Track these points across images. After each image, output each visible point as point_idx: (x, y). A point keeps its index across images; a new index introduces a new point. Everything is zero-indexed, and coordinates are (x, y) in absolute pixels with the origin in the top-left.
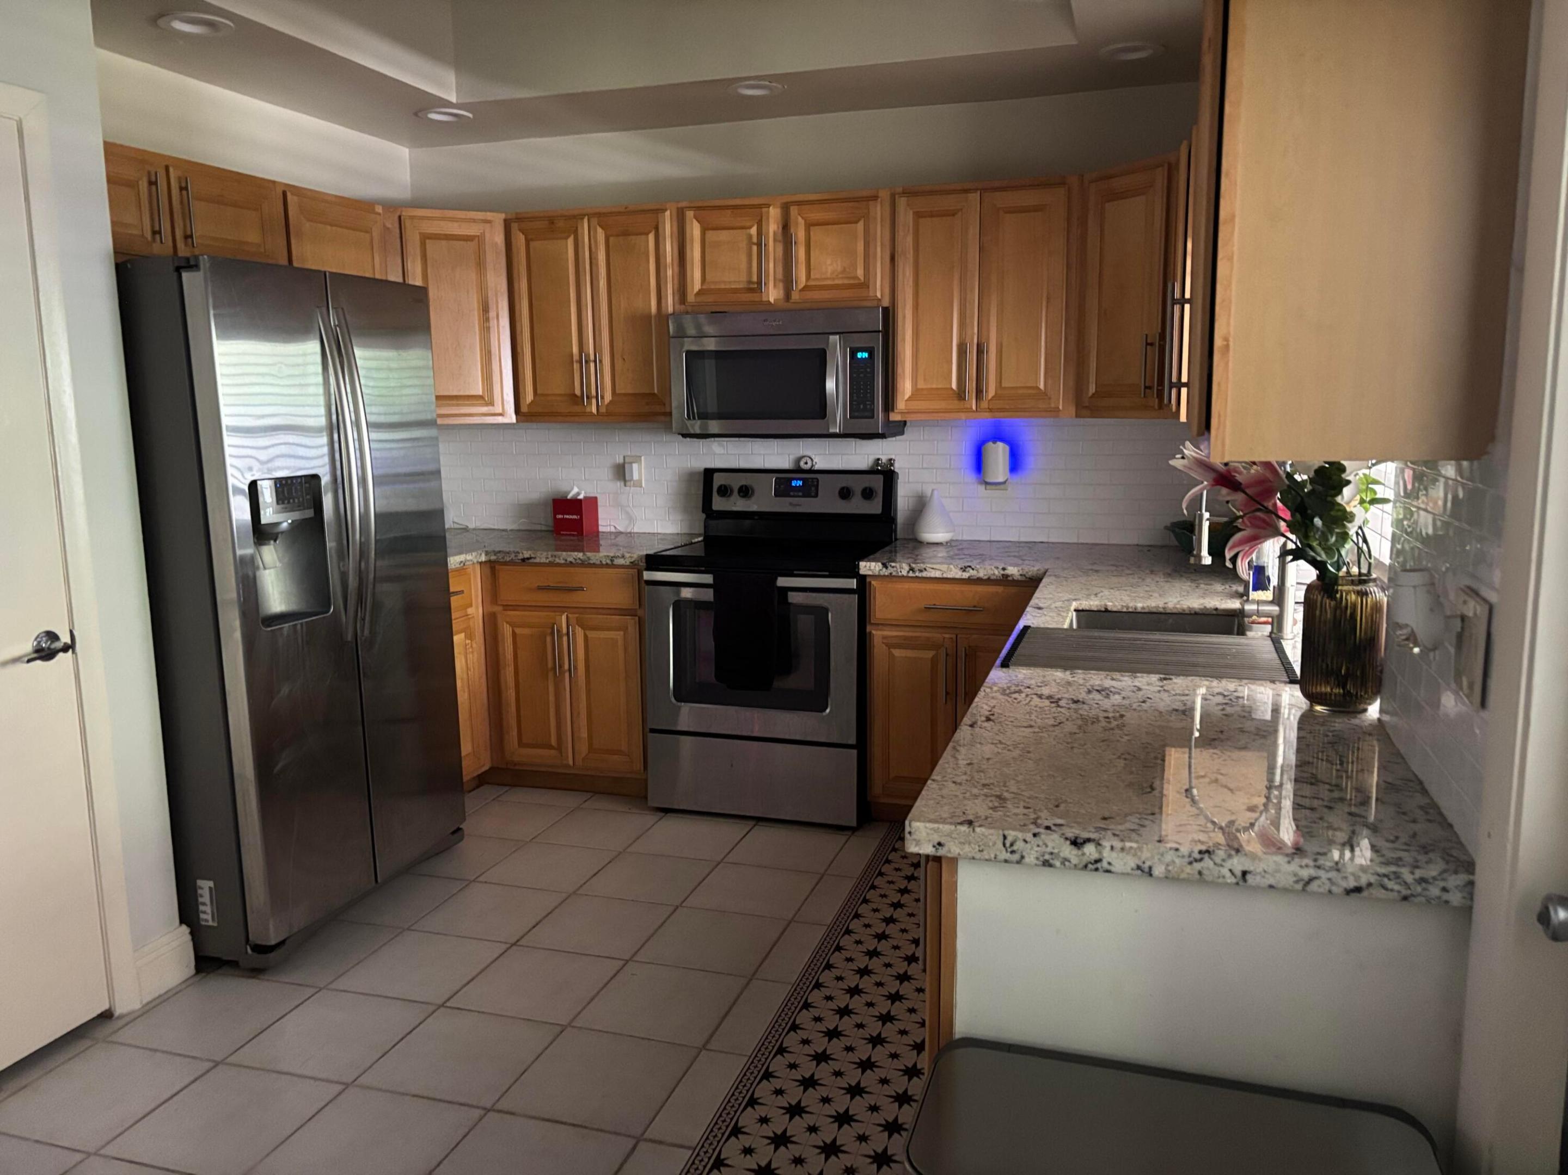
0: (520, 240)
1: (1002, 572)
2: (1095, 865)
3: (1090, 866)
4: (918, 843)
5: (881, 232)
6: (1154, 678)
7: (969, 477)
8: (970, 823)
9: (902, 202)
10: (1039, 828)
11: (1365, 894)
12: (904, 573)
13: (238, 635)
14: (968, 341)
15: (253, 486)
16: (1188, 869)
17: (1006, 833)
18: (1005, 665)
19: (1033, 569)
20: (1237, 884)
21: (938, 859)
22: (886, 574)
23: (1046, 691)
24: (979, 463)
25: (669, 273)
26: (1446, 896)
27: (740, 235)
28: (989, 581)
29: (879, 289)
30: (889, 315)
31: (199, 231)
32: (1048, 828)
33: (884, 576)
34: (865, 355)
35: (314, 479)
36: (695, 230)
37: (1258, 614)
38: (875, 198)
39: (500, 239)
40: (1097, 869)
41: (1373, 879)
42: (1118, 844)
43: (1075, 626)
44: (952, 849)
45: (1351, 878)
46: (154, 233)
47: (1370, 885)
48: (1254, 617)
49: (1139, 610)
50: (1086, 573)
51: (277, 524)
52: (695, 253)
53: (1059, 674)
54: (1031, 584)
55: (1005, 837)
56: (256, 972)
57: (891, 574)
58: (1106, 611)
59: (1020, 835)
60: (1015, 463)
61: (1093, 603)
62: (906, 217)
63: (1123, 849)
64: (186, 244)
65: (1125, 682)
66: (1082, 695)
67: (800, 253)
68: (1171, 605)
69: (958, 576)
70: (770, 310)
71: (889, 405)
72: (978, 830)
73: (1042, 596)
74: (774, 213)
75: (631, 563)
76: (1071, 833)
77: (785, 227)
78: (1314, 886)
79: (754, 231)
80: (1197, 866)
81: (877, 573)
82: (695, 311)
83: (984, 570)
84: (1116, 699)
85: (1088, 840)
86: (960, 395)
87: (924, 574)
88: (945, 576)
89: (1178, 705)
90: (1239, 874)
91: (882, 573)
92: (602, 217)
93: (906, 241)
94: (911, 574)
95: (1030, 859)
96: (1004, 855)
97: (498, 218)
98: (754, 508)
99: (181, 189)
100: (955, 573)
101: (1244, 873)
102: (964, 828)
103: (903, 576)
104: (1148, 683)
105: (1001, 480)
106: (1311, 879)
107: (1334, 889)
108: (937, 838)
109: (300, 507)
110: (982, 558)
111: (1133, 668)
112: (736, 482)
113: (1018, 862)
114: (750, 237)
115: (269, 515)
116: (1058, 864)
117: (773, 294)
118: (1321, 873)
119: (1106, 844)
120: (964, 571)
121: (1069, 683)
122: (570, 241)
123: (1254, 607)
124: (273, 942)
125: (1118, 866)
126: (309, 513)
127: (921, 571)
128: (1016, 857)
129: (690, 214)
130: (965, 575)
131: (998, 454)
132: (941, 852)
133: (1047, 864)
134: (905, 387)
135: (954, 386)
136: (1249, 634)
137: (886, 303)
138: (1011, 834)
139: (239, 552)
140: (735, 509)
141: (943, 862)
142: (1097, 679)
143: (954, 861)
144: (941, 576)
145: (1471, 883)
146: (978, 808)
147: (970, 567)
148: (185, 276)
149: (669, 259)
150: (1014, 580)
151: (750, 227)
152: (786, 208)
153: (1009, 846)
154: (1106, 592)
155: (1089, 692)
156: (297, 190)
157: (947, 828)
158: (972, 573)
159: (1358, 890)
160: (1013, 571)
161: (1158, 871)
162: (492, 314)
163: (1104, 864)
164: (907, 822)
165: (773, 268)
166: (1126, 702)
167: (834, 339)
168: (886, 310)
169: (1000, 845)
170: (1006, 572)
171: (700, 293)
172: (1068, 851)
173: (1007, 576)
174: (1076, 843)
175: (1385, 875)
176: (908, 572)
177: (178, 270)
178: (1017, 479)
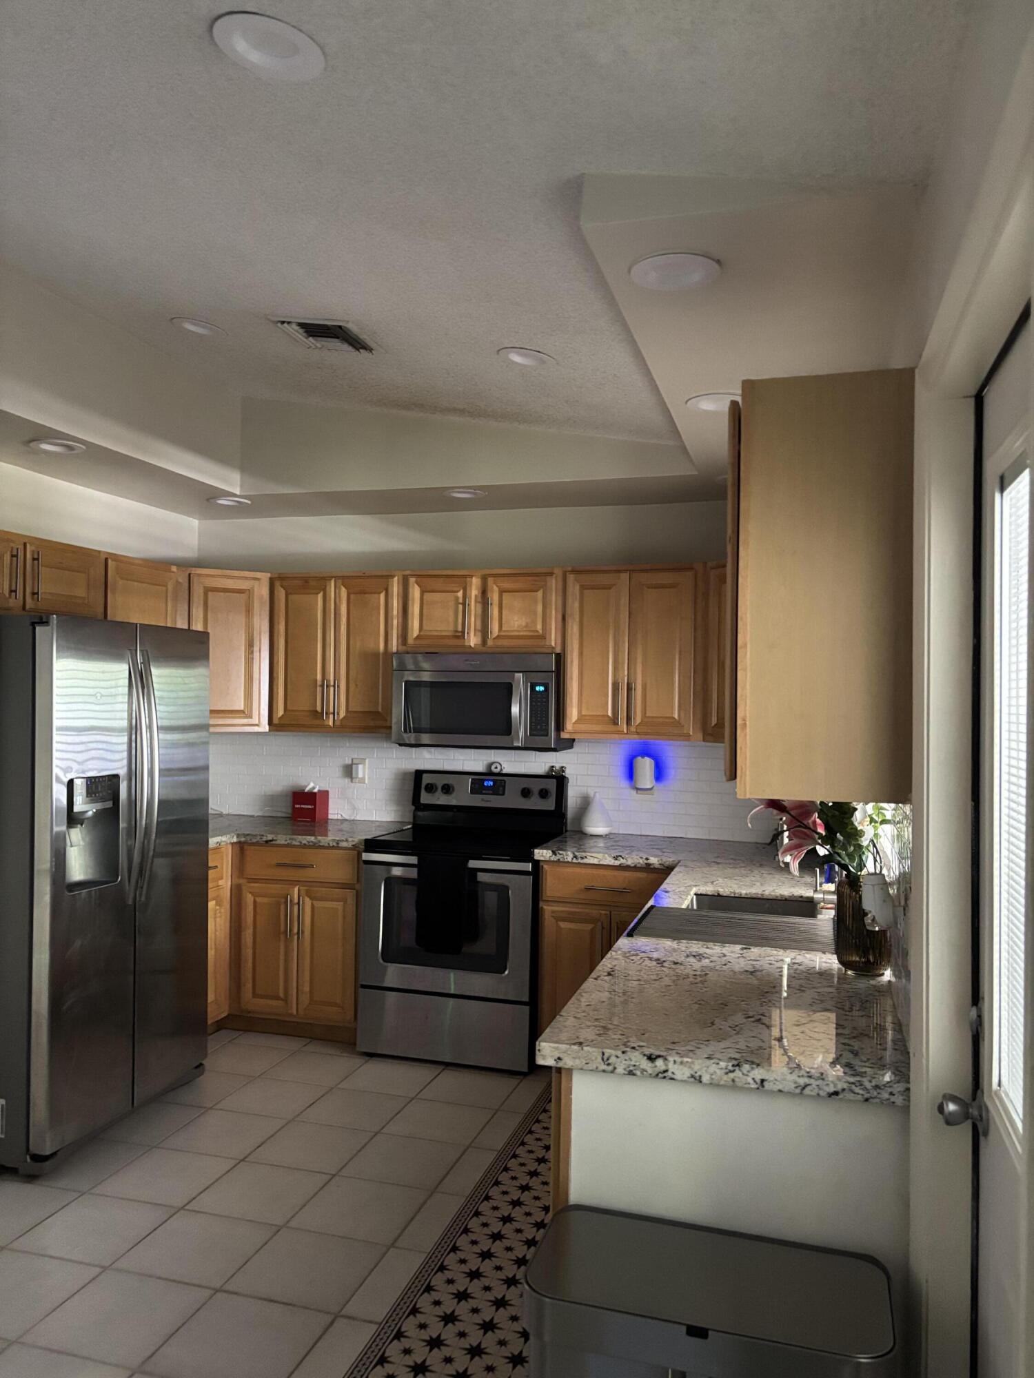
0: (281, 594)
1: (646, 862)
2: (663, 1075)
3: (660, 1075)
4: (544, 1057)
5: (554, 599)
6: (738, 947)
7: (624, 784)
8: (580, 1044)
9: (571, 578)
10: (626, 1047)
11: (841, 1096)
12: (570, 860)
13: (47, 898)
14: (620, 681)
15: (70, 784)
16: (725, 1078)
17: (605, 1050)
18: (630, 935)
19: (669, 859)
20: (758, 1088)
21: (559, 1070)
22: (555, 860)
23: (655, 955)
24: (630, 773)
25: (395, 622)
26: (893, 1098)
27: (450, 596)
28: (635, 868)
29: (554, 640)
30: (560, 659)
31: (43, 589)
32: (633, 1048)
33: (553, 861)
34: (541, 688)
35: (116, 776)
36: (415, 592)
37: (824, 900)
38: (551, 574)
39: (265, 592)
40: (665, 1077)
41: (845, 1086)
42: (678, 1059)
43: (695, 907)
44: (568, 1062)
45: (832, 1085)
46: (11, 591)
47: (844, 1090)
48: (822, 904)
49: (743, 896)
50: (709, 864)
51: (87, 812)
52: (415, 609)
53: (668, 943)
54: (667, 870)
55: (603, 1054)
56: (31, 1178)
57: (559, 860)
58: (719, 895)
59: (613, 1052)
60: (660, 774)
61: (708, 889)
62: (574, 589)
63: (682, 1063)
64: (33, 599)
65: (715, 950)
66: (682, 959)
67: (494, 611)
68: (767, 893)
69: (611, 864)
70: (472, 652)
71: (560, 726)
72: (585, 1048)
73: (670, 883)
74: (475, 582)
75: (353, 845)
76: (648, 1051)
77: (484, 592)
78: (807, 1091)
79: (460, 594)
80: (731, 1075)
81: (548, 859)
82: (414, 652)
83: (632, 859)
84: (706, 962)
85: (659, 1056)
86: (614, 721)
87: (585, 861)
88: (601, 863)
89: (750, 968)
90: (759, 1081)
91: (552, 859)
92: (344, 580)
93: (574, 606)
94: (575, 861)
95: (620, 1070)
96: (604, 1067)
97: (265, 577)
98: (454, 802)
99: (34, 559)
100: (609, 861)
101: (762, 1081)
102: (576, 1047)
103: (568, 862)
104: (732, 952)
105: (649, 786)
106: (806, 1086)
107: (822, 1093)
108: (557, 1055)
109: (103, 800)
110: (631, 848)
111: (723, 940)
112: (440, 781)
113: (612, 1072)
114: (457, 598)
115: (80, 804)
116: (638, 1073)
117: (473, 640)
118: (812, 1081)
119: (671, 1059)
120: (616, 859)
121: (674, 950)
122: (320, 596)
123: (821, 896)
124: (48, 1153)
125: (678, 1076)
126: (109, 804)
127: (582, 858)
128: (610, 1068)
129: (412, 580)
130: (617, 863)
131: (645, 766)
132: (560, 1064)
133: (631, 1073)
134: (573, 713)
135: (610, 714)
136: (819, 917)
137: (558, 650)
138: (608, 1052)
139: (55, 831)
140: (438, 803)
141: (563, 1072)
142: (696, 947)
143: (570, 1071)
144: (597, 863)
145: (908, 1089)
146: (587, 1034)
147: (621, 856)
148: (38, 628)
149: (395, 612)
150: (655, 868)
151: (458, 592)
152: (484, 579)
153: (606, 1060)
154: (721, 880)
155: (688, 956)
156: (116, 557)
157: (563, 1047)
158: (622, 861)
159: (836, 1093)
160: (654, 861)
161: (706, 1079)
162: (256, 649)
163: (669, 1074)
164: (537, 1043)
165: (473, 621)
166: (712, 964)
167: (519, 676)
168: (558, 656)
169: (599, 1059)
170: (649, 861)
171: (418, 637)
172: (645, 1064)
173: (648, 865)
174: (651, 1058)
175: (853, 1083)
176: (572, 859)
177: (33, 625)
178: (661, 786)
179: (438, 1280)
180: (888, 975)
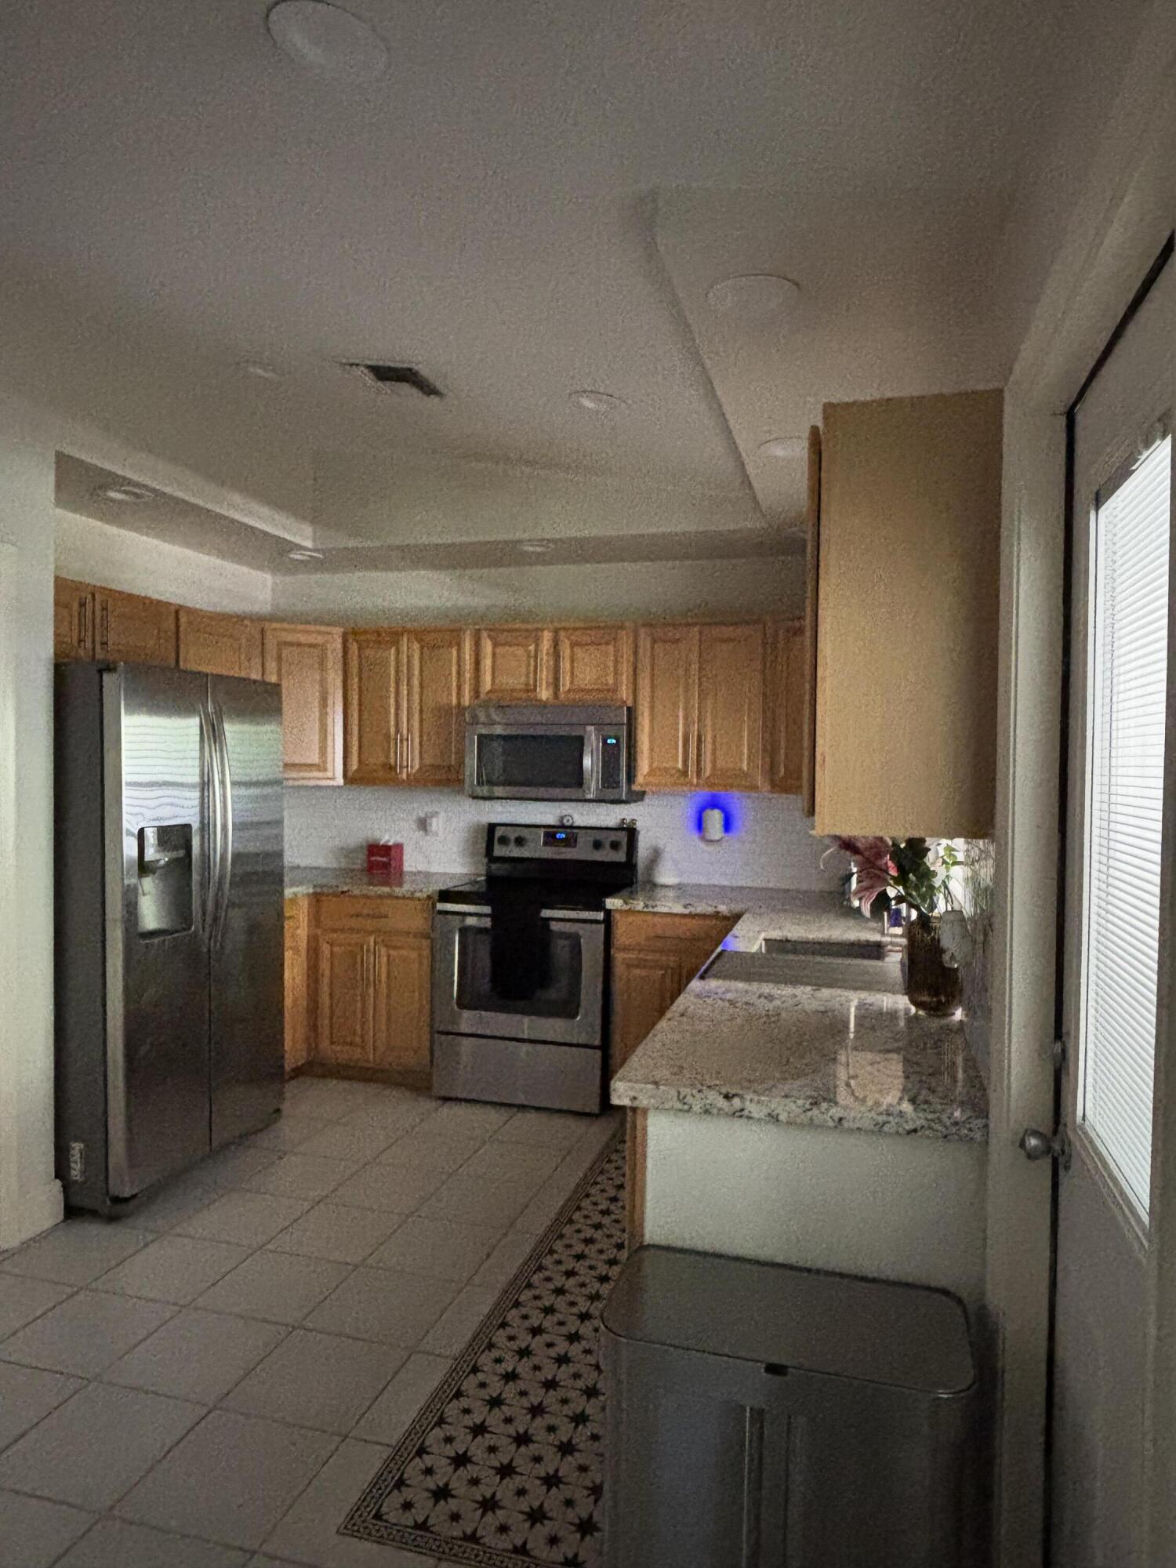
0: (354, 648)
1: (714, 910)
2: (739, 1114)
3: (738, 1114)
4: (619, 1097)
5: (626, 650)
6: (809, 988)
7: (695, 836)
8: (656, 1083)
9: (642, 632)
10: (701, 1086)
11: (919, 1134)
12: (640, 908)
13: (120, 946)
14: (691, 731)
15: (141, 832)
16: (802, 1116)
17: (681, 1090)
18: (702, 978)
19: (736, 907)
20: (836, 1127)
21: (634, 1110)
22: (626, 909)
23: (729, 996)
24: (700, 825)
25: (467, 676)
26: (972, 1134)
27: (520, 651)
28: (704, 916)
29: (624, 693)
30: (631, 712)
31: (112, 638)
32: (709, 1087)
33: (624, 910)
34: (614, 741)
35: (188, 827)
36: (487, 647)
37: (891, 943)
38: (622, 628)
39: (339, 645)
40: (741, 1116)
41: (923, 1122)
42: (756, 1098)
43: (763, 950)
44: (643, 1102)
45: (910, 1123)
46: (80, 641)
47: (922, 1127)
48: (889, 947)
49: (810, 940)
50: (774, 910)
51: (158, 861)
52: (487, 663)
53: (740, 985)
54: (736, 917)
55: (679, 1093)
56: (112, 1219)
57: (629, 908)
58: (788, 941)
59: (688, 1090)
60: (728, 826)
61: (776, 934)
62: (645, 643)
63: (758, 1102)
64: (102, 649)
65: (788, 990)
66: (753, 999)
67: (565, 665)
68: (833, 937)
69: (680, 912)
70: (544, 705)
71: (631, 778)
72: (662, 1087)
73: (739, 929)
74: (547, 636)
75: (428, 896)
76: (724, 1091)
77: (556, 644)
78: (885, 1128)
79: (532, 648)
80: (809, 1114)
81: (619, 908)
82: (485, 705)
83: (701, 908)
84: (777, 1003)
85: (734, 1095)
86: (685, 773)
87: (655, 910)
88: (671, 911)
89: (822, 1008)
90: (837, 1120)
91: (622, 908)
92: (418, 635)
93: (645, 662)
94: (645, 909)
95: (696, 1108)
96: (679, 1106)
97: (338, 631)
98: (527, 855)
99: (103, 609)
100: (678, 909)
101: (841, 1119)
102: (650, 1086)
103: (639, 911)
104: (803, 992)
105: (717, 838)
106: (884, 1124)
107: (901, 1130)
108: (632, 1094)
109: (175, 848)
110: (700, 898)
111: (795, 981)
112: (512, 835)
113: (688, 1111)
114: (529, 652)
115: (151, 854)
116: (715, 1111)
117: (544, 694)
118: (891, 1118)
119: (748, 1097)
120: (686, 908)
121: (747, 992)
122: (393, 650)
123: (888, 939)
124: (127, 1195)
125: (755, 1115)
126: (181, 853)
127: (652, 907)
128: (686, 1107)
129: (485, 634)
130: (686, 911)
131: (715, 818)
132: (636, 1104)
133: (707, 1112)
134: (644, 766)
135: (680, 765)
136: (887, 959)
137: (630, 703)
138: (684, 1091)
139: (126, 882)
140: (512, 855)
141: (639, 1112)
142: (767, 988)
143: (645, 1111)
144: (667, 911)
145: (986, 1126)
146: (662, 1073)
147: (690, 904)
148: (106, 677)
149: (468, 667)
150: (723, 916)
151: (529, 645)
152: (556, 631)
153: (682, 1100)
154: (788, 925)
155: (760, 997)
156: (190, 611)
157: (638, 1086)
158: (691, 909)
159: (915, 1131)
160: (723, 909)
161: (783, 1117)
162: (330, 702)
163: (746, 1113)
164: (612, 1082)
165: (545, 675)
166: (784, 1005)
167: (591, 728)
168: (629, 709)
169: (675, 1098)
170: (717, 909)
171: (490, 691)
172: (721, 1103)
173: (718, 913)
174: (727, 1097)
175: (932, 1120)
176: (643, 908)
177: (100, 672)
178: (727, 837)
179: (513, 1315)
180: (959, 1014)
